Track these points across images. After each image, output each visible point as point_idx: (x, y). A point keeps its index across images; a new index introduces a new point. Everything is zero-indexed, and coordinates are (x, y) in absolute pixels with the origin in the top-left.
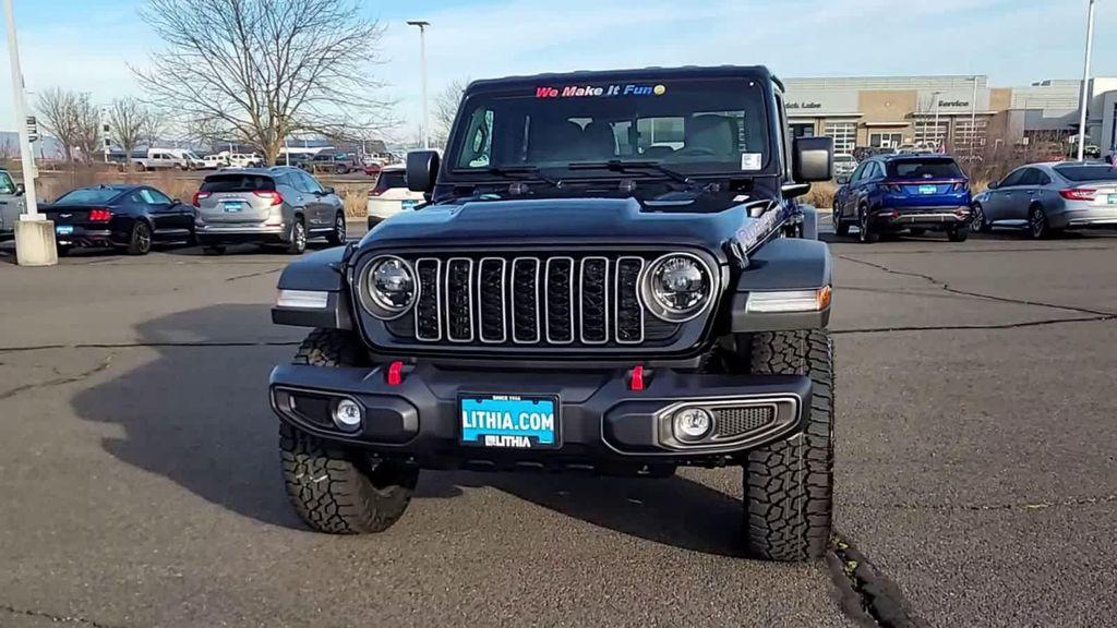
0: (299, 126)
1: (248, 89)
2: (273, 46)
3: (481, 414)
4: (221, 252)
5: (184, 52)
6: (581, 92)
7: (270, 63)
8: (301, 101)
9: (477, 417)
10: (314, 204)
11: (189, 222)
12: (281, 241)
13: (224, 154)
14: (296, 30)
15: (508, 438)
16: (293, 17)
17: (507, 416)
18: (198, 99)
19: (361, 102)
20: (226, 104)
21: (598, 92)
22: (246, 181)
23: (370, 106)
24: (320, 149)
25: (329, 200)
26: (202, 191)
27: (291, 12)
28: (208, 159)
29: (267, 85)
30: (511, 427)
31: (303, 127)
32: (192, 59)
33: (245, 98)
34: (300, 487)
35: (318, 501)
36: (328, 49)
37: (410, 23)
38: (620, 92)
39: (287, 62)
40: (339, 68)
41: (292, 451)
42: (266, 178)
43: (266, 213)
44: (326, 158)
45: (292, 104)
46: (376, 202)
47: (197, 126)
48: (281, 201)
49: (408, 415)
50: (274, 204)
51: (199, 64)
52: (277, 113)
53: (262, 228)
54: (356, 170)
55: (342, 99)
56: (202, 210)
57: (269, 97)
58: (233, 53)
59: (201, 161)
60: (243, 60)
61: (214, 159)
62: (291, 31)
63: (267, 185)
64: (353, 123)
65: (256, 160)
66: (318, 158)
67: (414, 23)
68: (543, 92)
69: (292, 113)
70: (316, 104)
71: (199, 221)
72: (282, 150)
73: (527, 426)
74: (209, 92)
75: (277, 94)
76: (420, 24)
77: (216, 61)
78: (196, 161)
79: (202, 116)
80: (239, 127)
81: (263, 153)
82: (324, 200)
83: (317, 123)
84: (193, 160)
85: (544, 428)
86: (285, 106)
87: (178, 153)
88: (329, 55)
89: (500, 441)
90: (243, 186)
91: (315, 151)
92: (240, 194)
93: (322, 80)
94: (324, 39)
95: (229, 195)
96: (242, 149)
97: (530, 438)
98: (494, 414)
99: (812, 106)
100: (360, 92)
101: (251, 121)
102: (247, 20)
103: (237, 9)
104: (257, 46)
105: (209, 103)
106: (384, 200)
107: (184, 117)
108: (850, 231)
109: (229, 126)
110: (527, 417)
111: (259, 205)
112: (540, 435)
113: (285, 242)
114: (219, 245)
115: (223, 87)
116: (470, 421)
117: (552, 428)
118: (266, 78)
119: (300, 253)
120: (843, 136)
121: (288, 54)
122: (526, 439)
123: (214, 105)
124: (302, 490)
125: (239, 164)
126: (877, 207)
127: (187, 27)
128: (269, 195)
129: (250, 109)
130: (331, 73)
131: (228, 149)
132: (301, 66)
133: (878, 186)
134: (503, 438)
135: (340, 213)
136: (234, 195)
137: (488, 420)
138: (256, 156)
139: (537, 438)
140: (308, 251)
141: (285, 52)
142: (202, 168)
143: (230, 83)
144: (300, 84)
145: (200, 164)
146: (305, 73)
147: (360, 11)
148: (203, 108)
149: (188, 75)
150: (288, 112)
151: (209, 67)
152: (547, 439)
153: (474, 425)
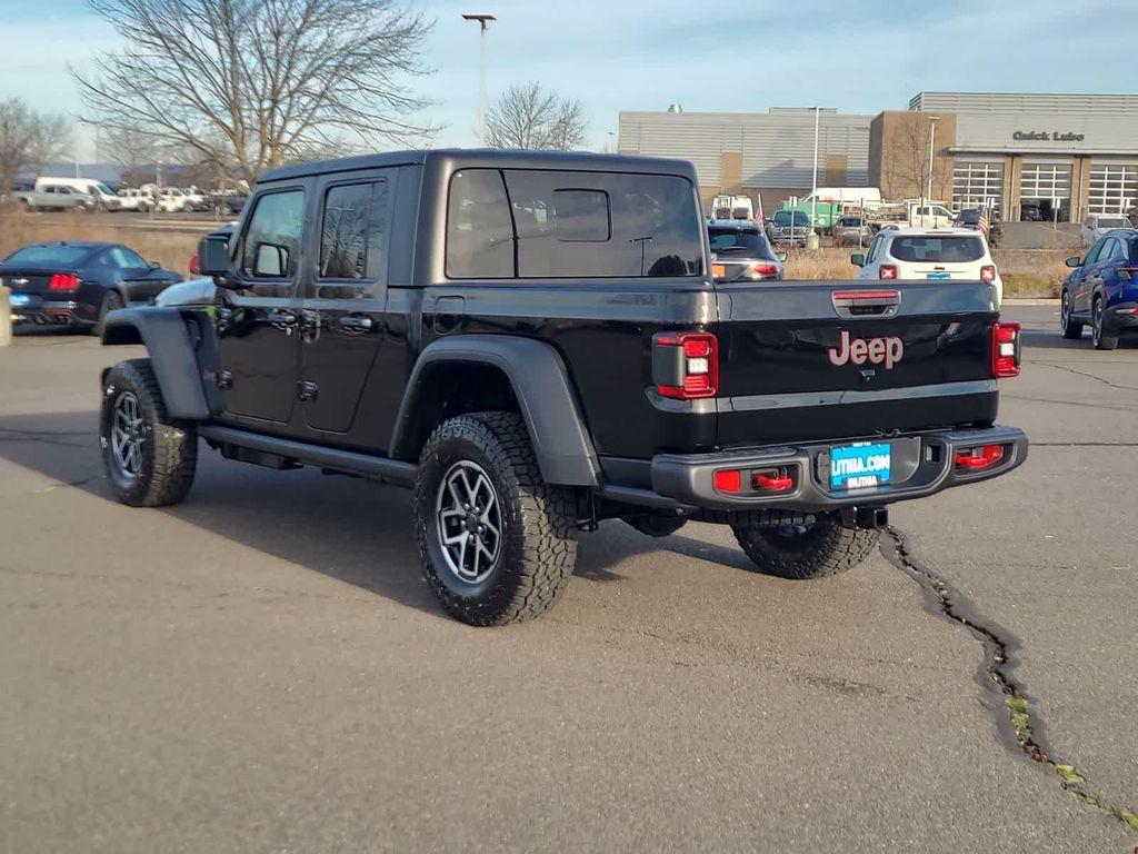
1: (233, 107)
5: (148, 52)
8: (305, 124)
13: (146, 188)
14: (307, 25)
19: (391, 127)
28: (125, 195)
29: (261, 102)
32: (157, 63)
37: (467, 18)
40: (361, 78)
45: (293, 127)
51: (165, 68)
52: (271, 140)
58: (215, 55)
59: (114, 198)
60: (228, 65)
61: (134, 195)
65: (197, 199)
67: (473, 17)
69: (291, 141)
70: (325, 128)
76: (482, 19)
77: (190, 65)
78: (106, 198)
84: (103, 196)
86: (283, 129)
87: (81, 185)
88: (350, 61)
99: (1070, 137)
100: (390, 113)
105: (174, 124)
108: (1083, 333)
115: (196, 102)
120: (1118, 185)
123: (181, 127)
126: (1114, 301)
130: (351, 85)
131: (153, 179)
133: (1116, 272)
143: (206, 98)
144: (305, 100)
150: (287, 138)
151: (180, 75)
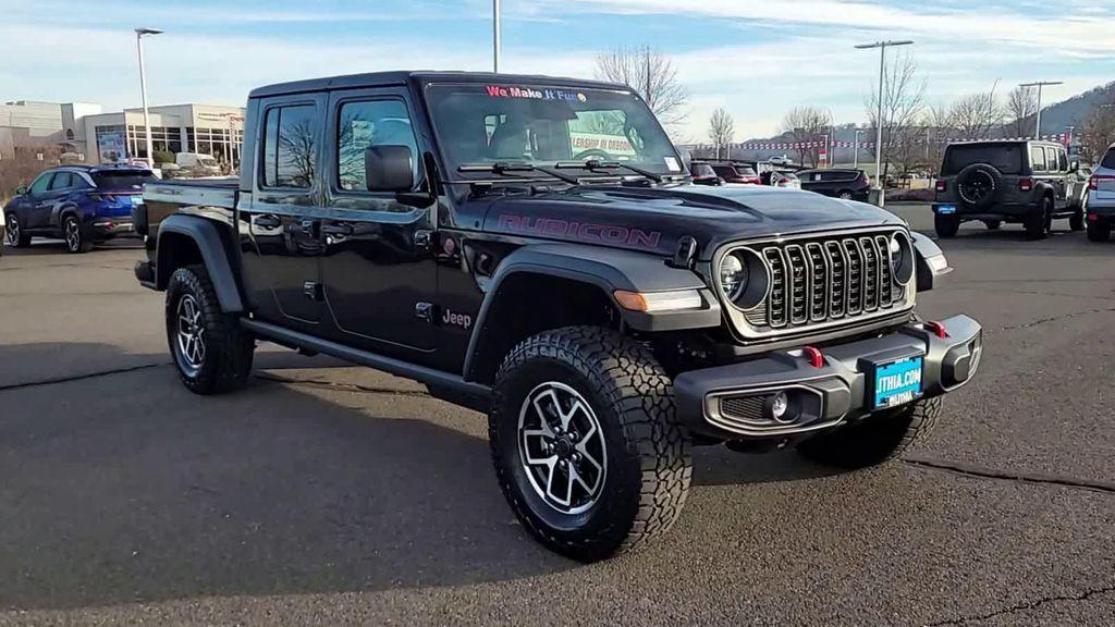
3: (885, 379)
6: (525, 94)
9: (883, 382)
15: (901, 396)
38: (555, 96)
68: (494, 91)
73: (908, 383)
97: (911, 392)
116: (879, 387)
117: (919, 381)
137: (889, 383)
153: (881, 390)
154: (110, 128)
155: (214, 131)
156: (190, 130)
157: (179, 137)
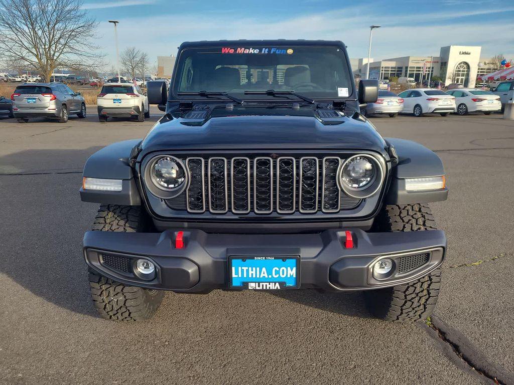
0: (60, 64)
1: (35, 47)
2: (46, 28)
3: (245, 269)
4: (27, 121)
5: (3, 29)
6: (247, 51)
7: (45, 35)
8: (61, 53)
9: (242, 271)
10: (71, 100)
11: (9, 107)
12: (55, 117)
13: (24, 75)
14: (57, 22)
15: (264, 284)
16: (56, 16)
17: (264, 270)
18: (11, 51)
19: (89, 55)
20: (25, 53)
21: (257, 51)
22: (37, 89)
23: (93, 57)
24: (69, 75)
25: (78, 98)
26: (15, 93)
27: (55, 14)
28: (17, 77)
29: (45, 46)
30: (266, 276)
31: (62, 65)
32: (7, 32)
33: (34, 50)
34: (104, 304)
35: (117, 311)
36: (73, 31)
37: (110, 22)
38: (269, 51)
39: (53, 36)
40: (78, 39)
41: (98, 283)
42: (47, 88)
43: (49, 104)
44: (73, 78)
45: (57, 54)
46: (101, 100)
47: (11, 63)
48: (55, 98)
49: (191, 270)
50: (51, 100)
51: (11, 35)
52: (50, 58)
53: (47, 110)
54: (86, 84)
55: (80, 53)
56: (16, 102)
57: (45, 51)
58: (27, 31)
60: (32, 34)
61: (20, 77)
62: (55, 22)
63: (48, 91)
64: (86, 64)
65: (39, 78)
66: (68, 78)
67: (112, 22)
68: (226, 50)
69: (57, 58)
70: (68, 55)
71: (14, 107)
72: (52, 75)
73: (277, 276)
74: (16, 47)
75: (49, 50)
76: (114, 22)
77: (19, 34)
79: (13, 58)
80: (32, 64)
81: (43, 75)
82: (75, 98)
83: (69, 63)
84: (10, 78)
85: (289, 276)
86: (54, 55)
87: (2, 74)
88: (73, 33)
89: (259, 286)
90: (36, 92)
91: (67, 75)
92: (34, 95)
93: (70, 44)
94: (71, 26)
95: (30, 95)
96: (33, 74)
97: (280, 284)
98: (254, 269)
100: (88, 50)
101: (37, 61)
102: (34, 16)
103: (28, 11)
104: (39, 28)
105: (16, 52)
106: (105, 99)
107: (5, 59)
109: (26, 63)
110: (278, 269)
111: (44, 100)
112: (286, 281)
113: (57, 117)
114: (24, 118)
115: (22, 45)
116: (237, 273)
117: (294, 276)
118: (44, 42)
119: (65, 122)
121: (54, 32)
122: (277, 284)
123: (19, 54)
124: (105, 305)
125: (32, 80)
127: (4, 17)
128: (49, 95)
129: (37, 56)
130: (74, 41)
131: (25, 73)
132: (60, 38)
134: (261, 284)
135: (83, 103)
136: (32, 95)
137: (250, 272)
138: (39, 77)
139: (285, 283)
140: (69, 121)
141: (52, 31)
142: (14, 81)
143: (26, 44)
144: (60, 46)
145: (13, 79)
146: (62, 41)
147: (86, 15)
148: (14, 55)
149: (6, 40)
150: (55, 58)
151: (16, 36)
152: (291, 284)
153: (240, 276)
154: (375, 68)
155: (417, 68)
156: (407, 68)
157: (401, 71)
